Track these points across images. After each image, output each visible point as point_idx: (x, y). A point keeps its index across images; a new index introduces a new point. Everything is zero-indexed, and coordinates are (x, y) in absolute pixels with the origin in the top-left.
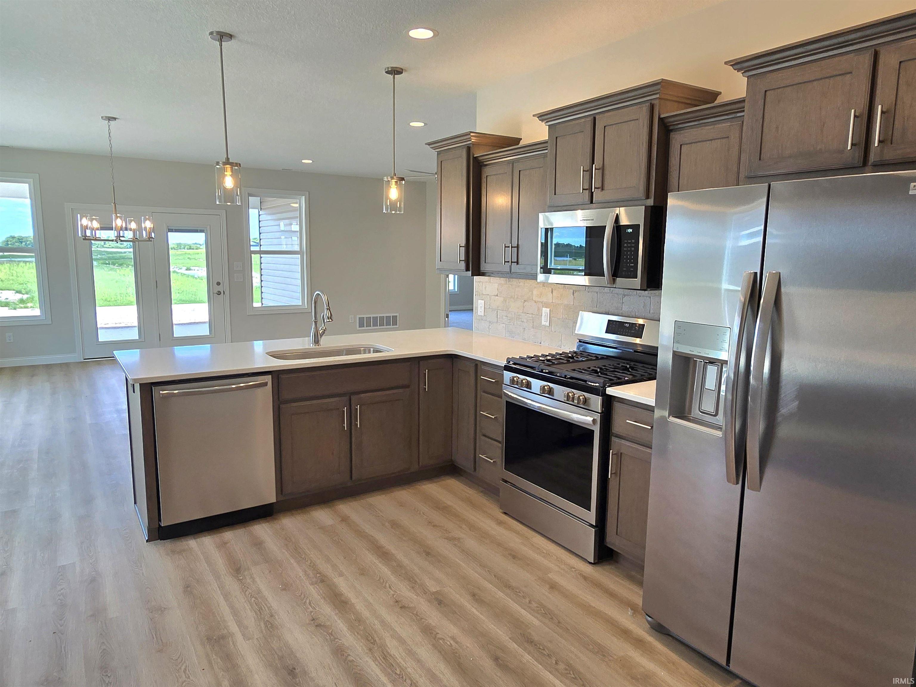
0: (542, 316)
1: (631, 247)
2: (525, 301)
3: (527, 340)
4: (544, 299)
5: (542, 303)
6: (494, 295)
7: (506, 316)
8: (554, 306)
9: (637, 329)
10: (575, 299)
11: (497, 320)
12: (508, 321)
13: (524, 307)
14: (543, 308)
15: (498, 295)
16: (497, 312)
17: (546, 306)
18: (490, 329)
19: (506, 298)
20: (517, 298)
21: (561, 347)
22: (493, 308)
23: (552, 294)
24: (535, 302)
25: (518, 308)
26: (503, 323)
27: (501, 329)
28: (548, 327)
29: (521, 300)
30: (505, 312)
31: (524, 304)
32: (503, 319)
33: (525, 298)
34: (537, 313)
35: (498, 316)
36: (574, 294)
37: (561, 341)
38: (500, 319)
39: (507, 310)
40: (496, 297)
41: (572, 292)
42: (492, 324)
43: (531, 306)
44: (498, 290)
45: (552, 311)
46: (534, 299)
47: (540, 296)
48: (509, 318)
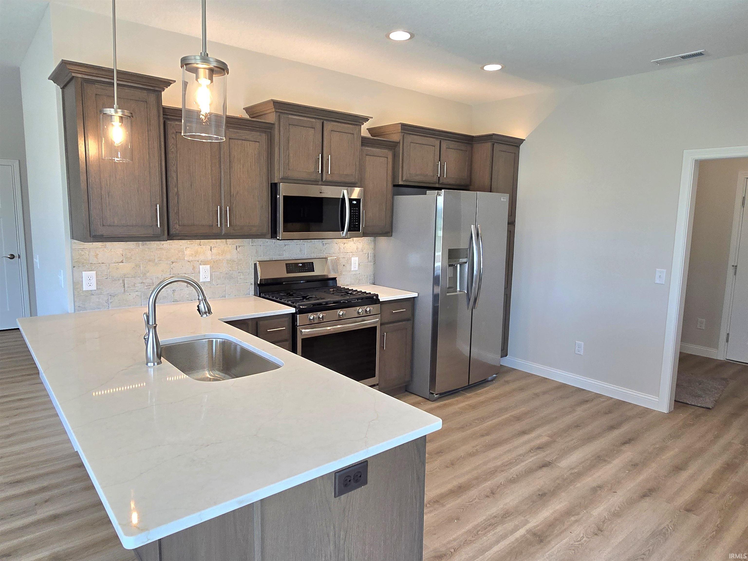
0: (199, 273)
1: (356, 212)
2: (172, 262)
3: (178, 300)
4: (202, 258)
5: (198, 261)
6: (116, 262)
7: (141, 283)
8: (214, 262)
9: (309, 266)
10: (239, 253)
11: (125, 290)
12: (146, 287)
13: (172, 268)
14: (201, 267)
15: (124, 261)
16: (124, 281)
17: (205, 263)
18: (111, 303)
19: (139, 263)
20: (160, 261)
21: (225, 297)
22: (115, 278)
23: (211, 252)
24: (189, 261)
25: (163, 271)
26: (137, 291)
27: (134, 298)
28: (209, 282)
29: (166, 262)
30: (139, 279)
31: (171, 265)
32: (135, 287)
33: (173, 259)
34: (192, 272)
35: (126, 286)
36: (238, 249)
37: (225, 291)
38: (130, 288)
39: (143, 276)
40: (120, 264)
41: (235, 247)
42: (114, 296)
43: (183, 266)
44: (123, 256)
45: (212, 267)
46: (186, 259)
47: (195, 255)
48: (146, 285)
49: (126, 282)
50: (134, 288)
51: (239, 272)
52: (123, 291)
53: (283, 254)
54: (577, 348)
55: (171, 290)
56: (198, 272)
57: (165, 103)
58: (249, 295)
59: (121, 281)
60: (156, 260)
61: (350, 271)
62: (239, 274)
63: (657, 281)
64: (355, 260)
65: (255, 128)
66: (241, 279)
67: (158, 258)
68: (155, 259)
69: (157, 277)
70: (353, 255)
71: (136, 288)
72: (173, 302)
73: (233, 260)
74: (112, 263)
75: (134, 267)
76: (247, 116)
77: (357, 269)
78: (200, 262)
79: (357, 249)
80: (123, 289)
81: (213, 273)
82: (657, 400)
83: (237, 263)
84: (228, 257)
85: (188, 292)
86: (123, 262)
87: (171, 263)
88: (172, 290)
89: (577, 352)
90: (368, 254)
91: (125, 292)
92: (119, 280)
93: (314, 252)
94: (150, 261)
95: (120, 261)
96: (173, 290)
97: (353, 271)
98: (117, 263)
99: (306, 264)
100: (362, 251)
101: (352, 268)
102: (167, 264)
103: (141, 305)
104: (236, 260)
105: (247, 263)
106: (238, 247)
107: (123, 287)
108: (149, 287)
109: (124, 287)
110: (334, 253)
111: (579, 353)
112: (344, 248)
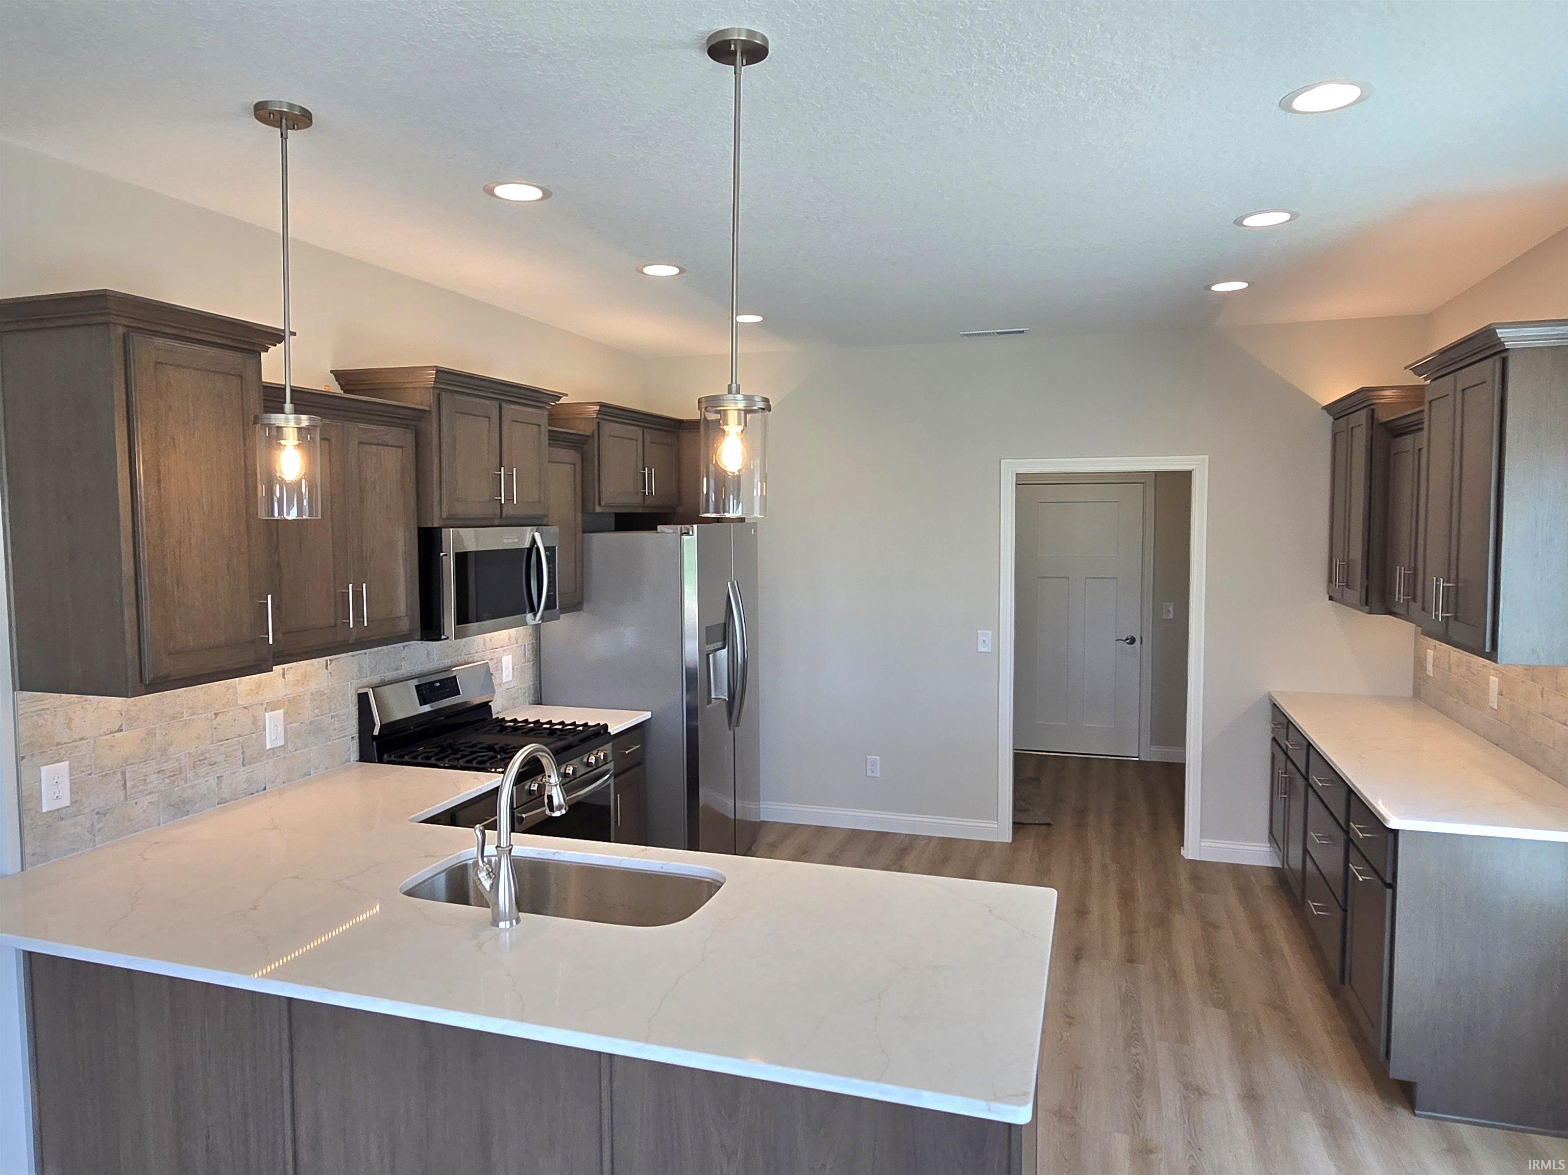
0: (265, 730)
1: (551, 573)
2: (215, 714)
5: (262, 704)
6: (108, 732)
7: (158, 772)
8: (290, 702)
9: (450, 685)
10: (331, 676)
11: (126, 795)
12: (167, 781)
13: (215, 728)
14: (267, 714)
15: (123, 728)
16: (125, 774)
17: (273, 706)
18: (99, 831)
19: (153, 727)
20: (193, 715)
21: (310, 775)
22: (107, 769)
23: (283, 680)
24: (245, 708)
25: (198, 738)
26: (150, 793)
27: (145, 811)
28: (282, 746)
29: (203, 716)
30: (153, 763)
31: (214, 721)
32: (146, 784)
33: (217, 707)
34: (251, 730)
35: (128, 785)
36: (329, 667)
37: (309, 762)
38: (138, 787)
39: (162, 756)
40: (117, 735)
41: (324, 663)
42: (105, 815)
43: (235, 720)
44: (121, 714)
45: (287, 712)
46: (240, 702)
47: (256, 691)
48: (168, 774)
49: (128, 775)
50: (144, 787)
51: (332, 717)
52: (123, 797)
53: (401, 666)
54: (869, 767)
55: (214, 779)
56: (262, 728)
57: (266, 378)
58: (350, 761)
59: (119, 776)
60: (185, 715)
61: (501, 684)
62: (332, 721)
63: (981, 649)
64: (507, 661)
65: (394, 420)
66: (335, 729)
67: (189, 708)
68: (183, 713)
69: (189, 753)
70: (504, 651)
71: (149, 786)
72: (218, 804)
73: (322, 691)
74: (101, 736)
75: (144, 738)
76: (336, 389)
77: (510, 678)
78: (265, 705)
79: (510, 638)
80: (122, 793)
81: (288, 726)
82: (996, 826)
83: (328, 698)
84: (313, 686)
85: (245, 777)
86: (122, 730)
87: (214, 716)
88: (215, 777)
89: (869, 774)
90: (525, 646)
91: (126, 799)
92: (114, 773)
93: (448, 656)
94: (174, 718)
95: (117, 728)
96: (218, 778)
97: (506, 683)
98: (111, 733)
99: (445, 681)
100: (517, 641)
101: (504, 678)
102: (206, 719)
103: (159, 825)
104: (325, 691)
105: (344, 695)
106: (329, 662)
107: (122, 788)
108: (174, 778)
109: (125, 788)
110: (477, 652)
111: (873, 775)
112: (490, 640)
